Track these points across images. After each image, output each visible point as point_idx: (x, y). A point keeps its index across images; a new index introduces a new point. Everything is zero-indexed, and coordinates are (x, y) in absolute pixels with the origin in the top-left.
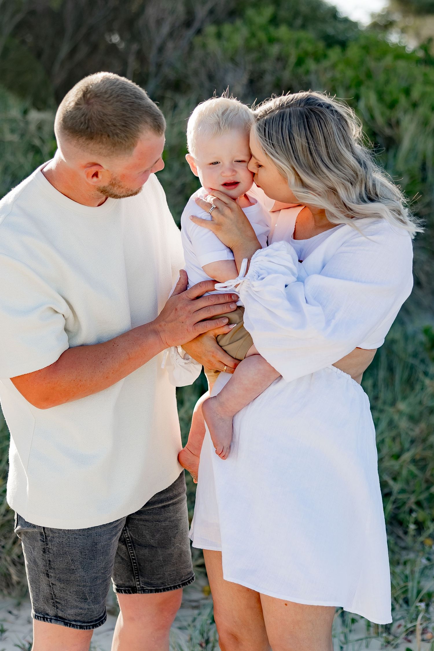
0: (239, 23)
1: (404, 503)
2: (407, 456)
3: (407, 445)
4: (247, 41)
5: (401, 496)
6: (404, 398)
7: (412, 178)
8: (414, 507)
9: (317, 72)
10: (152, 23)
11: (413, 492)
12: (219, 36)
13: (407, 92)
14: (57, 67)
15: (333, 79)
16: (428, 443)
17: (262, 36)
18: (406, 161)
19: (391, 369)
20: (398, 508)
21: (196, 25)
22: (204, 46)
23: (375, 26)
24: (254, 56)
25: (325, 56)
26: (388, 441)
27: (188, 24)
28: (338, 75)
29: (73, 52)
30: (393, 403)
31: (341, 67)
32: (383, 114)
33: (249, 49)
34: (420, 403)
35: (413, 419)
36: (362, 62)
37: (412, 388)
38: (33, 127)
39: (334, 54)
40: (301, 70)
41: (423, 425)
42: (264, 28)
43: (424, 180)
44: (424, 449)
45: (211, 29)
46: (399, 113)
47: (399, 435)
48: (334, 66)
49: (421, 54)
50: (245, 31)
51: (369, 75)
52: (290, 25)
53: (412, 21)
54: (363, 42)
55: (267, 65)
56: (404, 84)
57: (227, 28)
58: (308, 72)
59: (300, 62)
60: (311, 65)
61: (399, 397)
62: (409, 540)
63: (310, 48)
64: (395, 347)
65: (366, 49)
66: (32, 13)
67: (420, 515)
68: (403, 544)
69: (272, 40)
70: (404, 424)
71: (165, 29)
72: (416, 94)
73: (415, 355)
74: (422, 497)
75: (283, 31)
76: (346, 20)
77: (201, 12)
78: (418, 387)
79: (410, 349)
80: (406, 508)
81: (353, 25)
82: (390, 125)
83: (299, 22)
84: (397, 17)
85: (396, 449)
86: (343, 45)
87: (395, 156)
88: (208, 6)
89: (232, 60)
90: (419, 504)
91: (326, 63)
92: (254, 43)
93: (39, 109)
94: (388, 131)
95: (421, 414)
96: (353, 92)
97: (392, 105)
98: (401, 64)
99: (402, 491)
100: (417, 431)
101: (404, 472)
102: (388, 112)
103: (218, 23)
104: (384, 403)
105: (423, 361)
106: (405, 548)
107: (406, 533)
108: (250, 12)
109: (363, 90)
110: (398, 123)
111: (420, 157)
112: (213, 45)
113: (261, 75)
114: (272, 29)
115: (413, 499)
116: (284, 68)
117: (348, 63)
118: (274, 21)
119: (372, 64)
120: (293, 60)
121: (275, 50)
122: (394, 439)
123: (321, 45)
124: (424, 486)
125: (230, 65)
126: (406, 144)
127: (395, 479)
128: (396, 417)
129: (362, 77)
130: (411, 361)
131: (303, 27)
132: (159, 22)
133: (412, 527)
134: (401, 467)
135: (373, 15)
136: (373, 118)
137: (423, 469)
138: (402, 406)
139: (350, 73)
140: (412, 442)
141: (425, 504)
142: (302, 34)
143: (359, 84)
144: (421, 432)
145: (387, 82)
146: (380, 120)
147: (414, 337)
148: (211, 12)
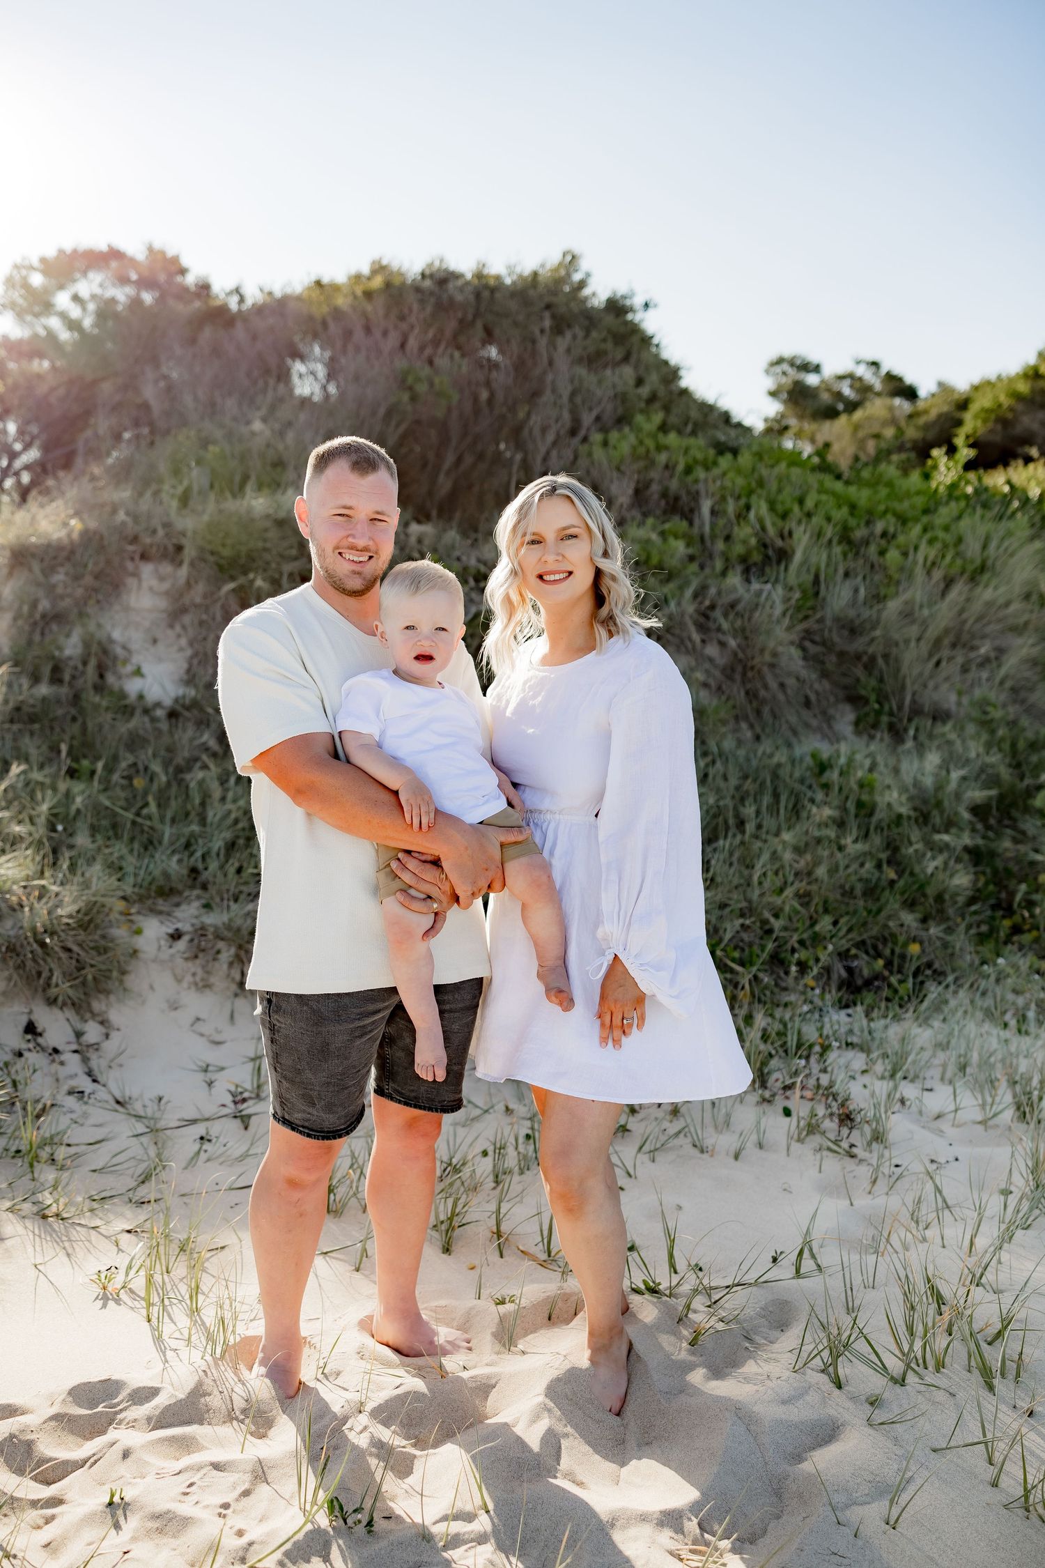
0: (626, 429)
1: (786, 943)
2: (789, 892)
3: (791, 878)
4: (634, 448)
5: (782, 934)
6: (789, 829)
7: (804, 592)
8: (796, 945)
9: (706, 480)
10: (537, 431)
11: (796, 930)
12: (605, 444)
13: (801, 501)
14: (442, 477)
15: (723, 488)
16: (814, 876)
17: (650, 443)
18: (798, 575)
19: (776, 796)
20: (779, 947)
21: (582, 433)
22: (590, 454)
23: (768, 431)
24: (642, 464)
25: (715, 463)
26: (769, 874)
27: (573, 432)
28: (728, 484)
29: (459, 460)
30: (777, 834)
31: (731, 475)
32: (774, 524)
33: (635, 457)
34: (807, 832)
35: (799, 850)
36: (754, 470)
37: (798, 818)
38: (413, 540)
39: (725, 461)
40: (690, 479)
41: (808, 857)
42: (654, 436)
43: (817, 594)
44: (809, 883)
45: (597, 437)
46: (791, 524)
47: (782, 867)
48: (724, 474)
49: (816, 460)
50: (632, 439)
51: (761, 483)
52: (680, 432)
53: (808, 427)
54: (755, 448)
55: (654, 474)
56: (798, 493)
57: (614, 436)
58: (696, 481)
59: (688, 470)
60: (700, 473)
61: (784, 826)
62: (790, 981)
63: (699, 456)
64: (781, 772)
65: (759, 456)
66: (418, 422)
67: (802, 955)
68: (783, 984)
69: (660, 448)
70: (788, 856)
71: (550, 437)
72: (809, 503)
73: (802, 781)
74: (805, 936)
75: (672, 438)
76: (739, 425)
77: (587, 419)
78: (804, 814)
79: (797, 774)
80: (789, 947)
81: (748, 430)
82: (782, 537)
83: (689, 428)
84: (793, 422)
85: (779, 882)
86: (735, 452)
87: (786, 569)
88: (594, 413)
89: (618, 469)
90: (802, 943)
91: (716, 472)
92: (642, 450)
93: (419, 522)
94: (779, 543)
95: (807, 844)
96: (743, 501)
97: (784, 516)
98: (796, 472)
99: (785, 929)
100: (802, 864)
101: (787, 908)
102: (780, 523)
103: (604, 430)
104: (767, 833)
105: (810, 787)
106: (785, 989)
107: (787, 973)
108: (639, 419)
109: (754, 499)
110: (790, 534)
111: (813, 571)
112: (599, 453)
113: (647, 485)
114: (660, 435)
115: (796, 937)
116: (671, 476)
117: (739, 471)
118: (664, 428)
119: (765, 472)
120: (681, 467)
121: (662, 458)
122: (776, 873)
123: (712, 452)
124: (808, 923)
125: (615, 474)
126: (798, 557)
127: (776, 916)
128: (780, 848)
129: (754, 484)
130: (797, 786)
131: (694, 433)
132: (544, 430)
133: (794, 969)
134: (784, 902)
135: (766, 420)
136: (763, 529)
137: (806, 905)
138: (787, 836)
139: (740, 481)
140: (796, 874)
141: (808, 943)
142: (692, 441)
143: (751, 493)
144: (807, 864)
145: (780, 491)
146: (771, 531)
147: (801, 760)
148: (598, 419)
